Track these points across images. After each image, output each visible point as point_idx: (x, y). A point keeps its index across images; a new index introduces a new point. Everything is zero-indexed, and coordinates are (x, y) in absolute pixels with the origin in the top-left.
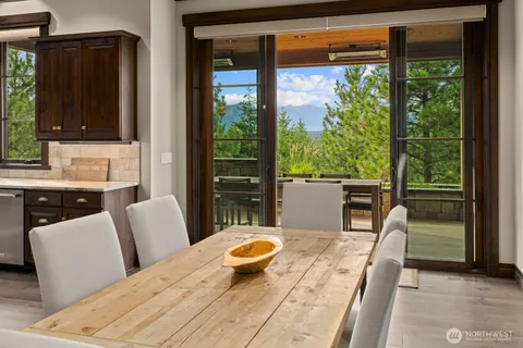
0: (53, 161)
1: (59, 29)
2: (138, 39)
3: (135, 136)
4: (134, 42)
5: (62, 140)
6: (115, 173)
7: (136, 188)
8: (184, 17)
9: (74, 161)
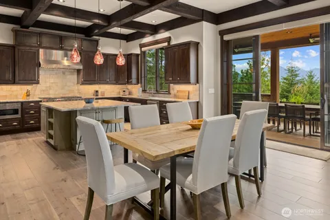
0: (172, 92)
1: (173, 42)
2: (199, 43)
3: (198, 82)
4: (197, 45)
5: (174, 83)
6: (191, 96)
7: (198, 102)
8: (220, 31)
9: (178, 91)
